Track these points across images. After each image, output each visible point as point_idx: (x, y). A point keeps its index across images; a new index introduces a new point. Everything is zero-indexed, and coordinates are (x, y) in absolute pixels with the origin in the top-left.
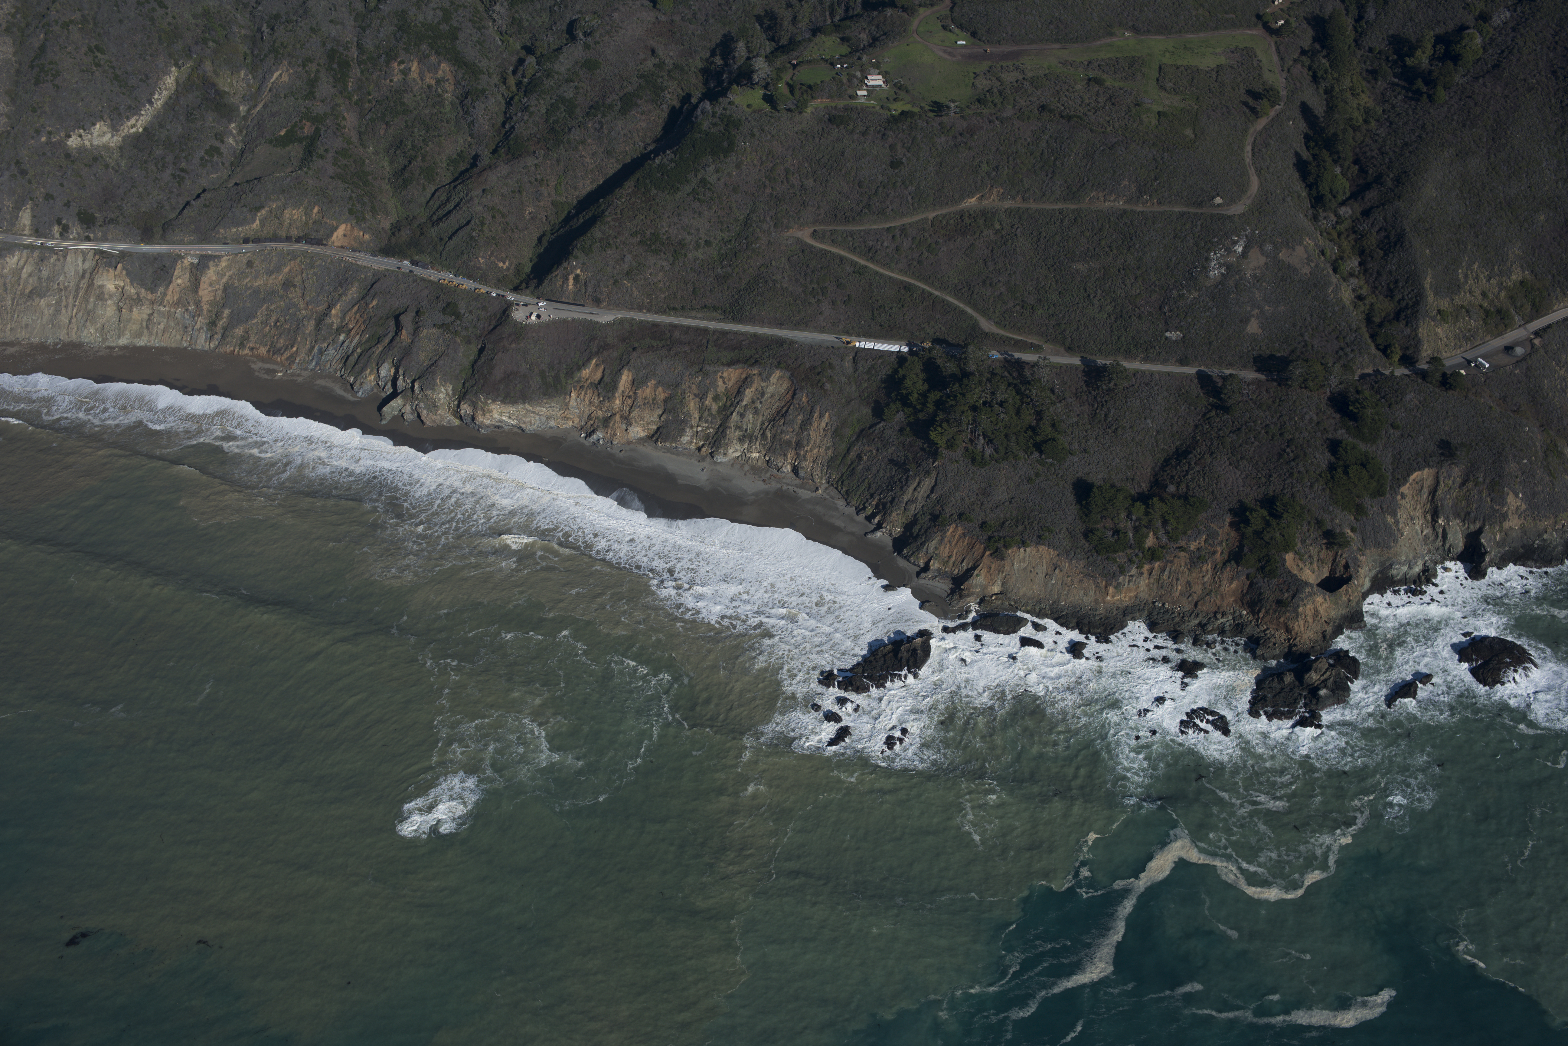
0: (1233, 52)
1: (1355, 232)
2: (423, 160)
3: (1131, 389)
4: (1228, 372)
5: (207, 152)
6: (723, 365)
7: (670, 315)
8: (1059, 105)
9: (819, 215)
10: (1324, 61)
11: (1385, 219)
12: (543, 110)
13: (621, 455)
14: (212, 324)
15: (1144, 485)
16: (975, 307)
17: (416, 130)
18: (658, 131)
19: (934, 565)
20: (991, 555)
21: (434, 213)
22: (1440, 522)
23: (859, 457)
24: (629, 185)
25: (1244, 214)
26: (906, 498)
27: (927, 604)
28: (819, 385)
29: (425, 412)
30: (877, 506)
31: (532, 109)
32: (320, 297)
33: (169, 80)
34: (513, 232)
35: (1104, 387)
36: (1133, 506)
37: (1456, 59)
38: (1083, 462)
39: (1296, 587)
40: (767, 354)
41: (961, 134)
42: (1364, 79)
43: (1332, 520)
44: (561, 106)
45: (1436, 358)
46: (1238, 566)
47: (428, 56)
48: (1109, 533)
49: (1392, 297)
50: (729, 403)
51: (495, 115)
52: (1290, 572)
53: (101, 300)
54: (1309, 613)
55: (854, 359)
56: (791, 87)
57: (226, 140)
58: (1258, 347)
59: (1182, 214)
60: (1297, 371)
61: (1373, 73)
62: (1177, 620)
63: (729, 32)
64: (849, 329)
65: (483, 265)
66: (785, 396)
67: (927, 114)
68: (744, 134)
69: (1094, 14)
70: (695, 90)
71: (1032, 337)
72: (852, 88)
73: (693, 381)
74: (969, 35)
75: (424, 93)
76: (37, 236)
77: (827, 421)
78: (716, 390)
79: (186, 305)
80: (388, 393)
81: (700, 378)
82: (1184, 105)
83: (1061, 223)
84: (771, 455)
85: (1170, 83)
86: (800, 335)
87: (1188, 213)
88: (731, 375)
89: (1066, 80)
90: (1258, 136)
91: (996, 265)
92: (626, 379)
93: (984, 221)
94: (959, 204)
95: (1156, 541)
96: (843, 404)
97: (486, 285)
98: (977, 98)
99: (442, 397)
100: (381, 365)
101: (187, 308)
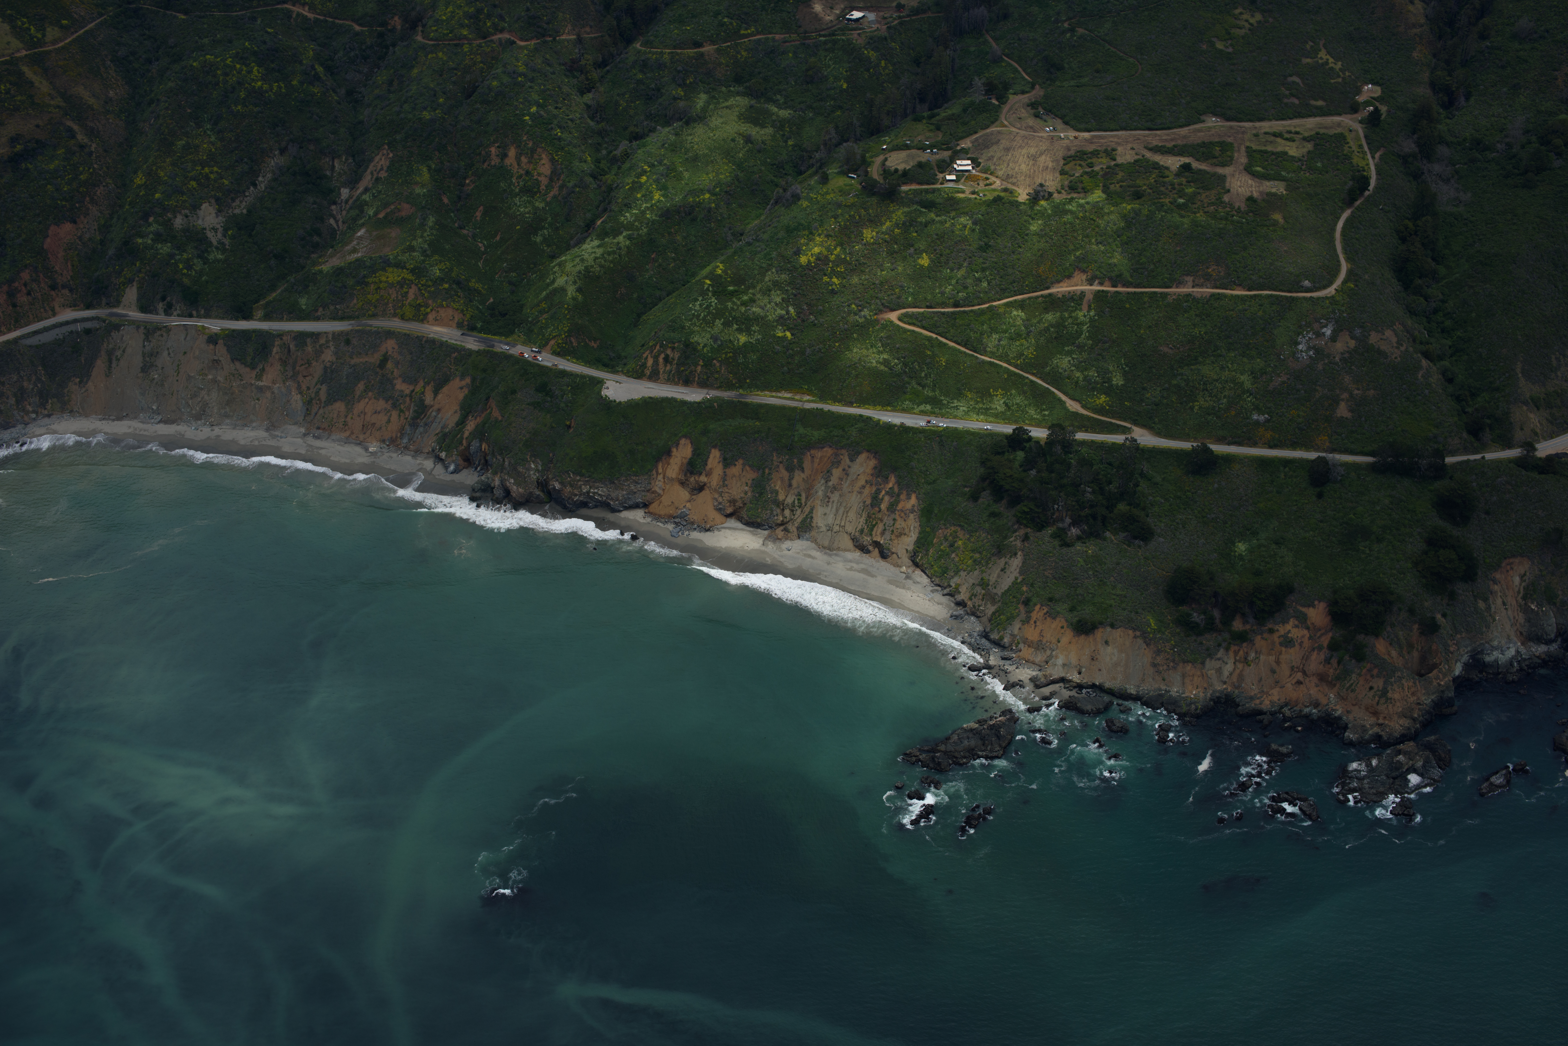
8: (1149, 191)
14: (309, 399)
16: (1063, 390)
20: (1079, 636)
22: (1532, 607)
25: (1333, 298)
26: (993, 579)
28: (906, 464)
29: (514, 487)
33: (273, 163)
38: (1170, 543)
39: (1388, 672)
41: (1050, 219)
43: (1422, 604)
45: (1529, 442)
47: (525, 142)
50: (816, 482)
52: (1380, 656)
53: (202, 375)
54: (1398, 698)
56: (883, 173)
59: (1270, 298)
64: (937, 410)
65: (575, 344)
66: (872, 475)
67: (1016, 199)
68: (835, 218)
69: (1183, 101)
70: (786, 174)
71: (1120, 419)
72: (942, 172)
73: (780, 459)
74: (1059, 121)
75: (520, 177)
76: (142, 312)
77: (913, 500)
78: (803, 468)
79: (284, 381)
80: (479, 469)
81: (787, 457)
82: (1274, 190)
83: (1150, 307)
84: (857, 534)
85: (1259, 169)
86: (888, 416)
87: (1277, 297)
88: (818, 454)
89: (1156, 166)
90: (1347, 221)
91: (1084, 347)
92: (714, 457)
93: (1072, 304)
94: (1048, 288)
95: (1244, 624)
96: (930, 484)
97: (578, 364)
98: (1066, 183)
99: (532, 472)
100: (472, 441)
101: (284, 383)
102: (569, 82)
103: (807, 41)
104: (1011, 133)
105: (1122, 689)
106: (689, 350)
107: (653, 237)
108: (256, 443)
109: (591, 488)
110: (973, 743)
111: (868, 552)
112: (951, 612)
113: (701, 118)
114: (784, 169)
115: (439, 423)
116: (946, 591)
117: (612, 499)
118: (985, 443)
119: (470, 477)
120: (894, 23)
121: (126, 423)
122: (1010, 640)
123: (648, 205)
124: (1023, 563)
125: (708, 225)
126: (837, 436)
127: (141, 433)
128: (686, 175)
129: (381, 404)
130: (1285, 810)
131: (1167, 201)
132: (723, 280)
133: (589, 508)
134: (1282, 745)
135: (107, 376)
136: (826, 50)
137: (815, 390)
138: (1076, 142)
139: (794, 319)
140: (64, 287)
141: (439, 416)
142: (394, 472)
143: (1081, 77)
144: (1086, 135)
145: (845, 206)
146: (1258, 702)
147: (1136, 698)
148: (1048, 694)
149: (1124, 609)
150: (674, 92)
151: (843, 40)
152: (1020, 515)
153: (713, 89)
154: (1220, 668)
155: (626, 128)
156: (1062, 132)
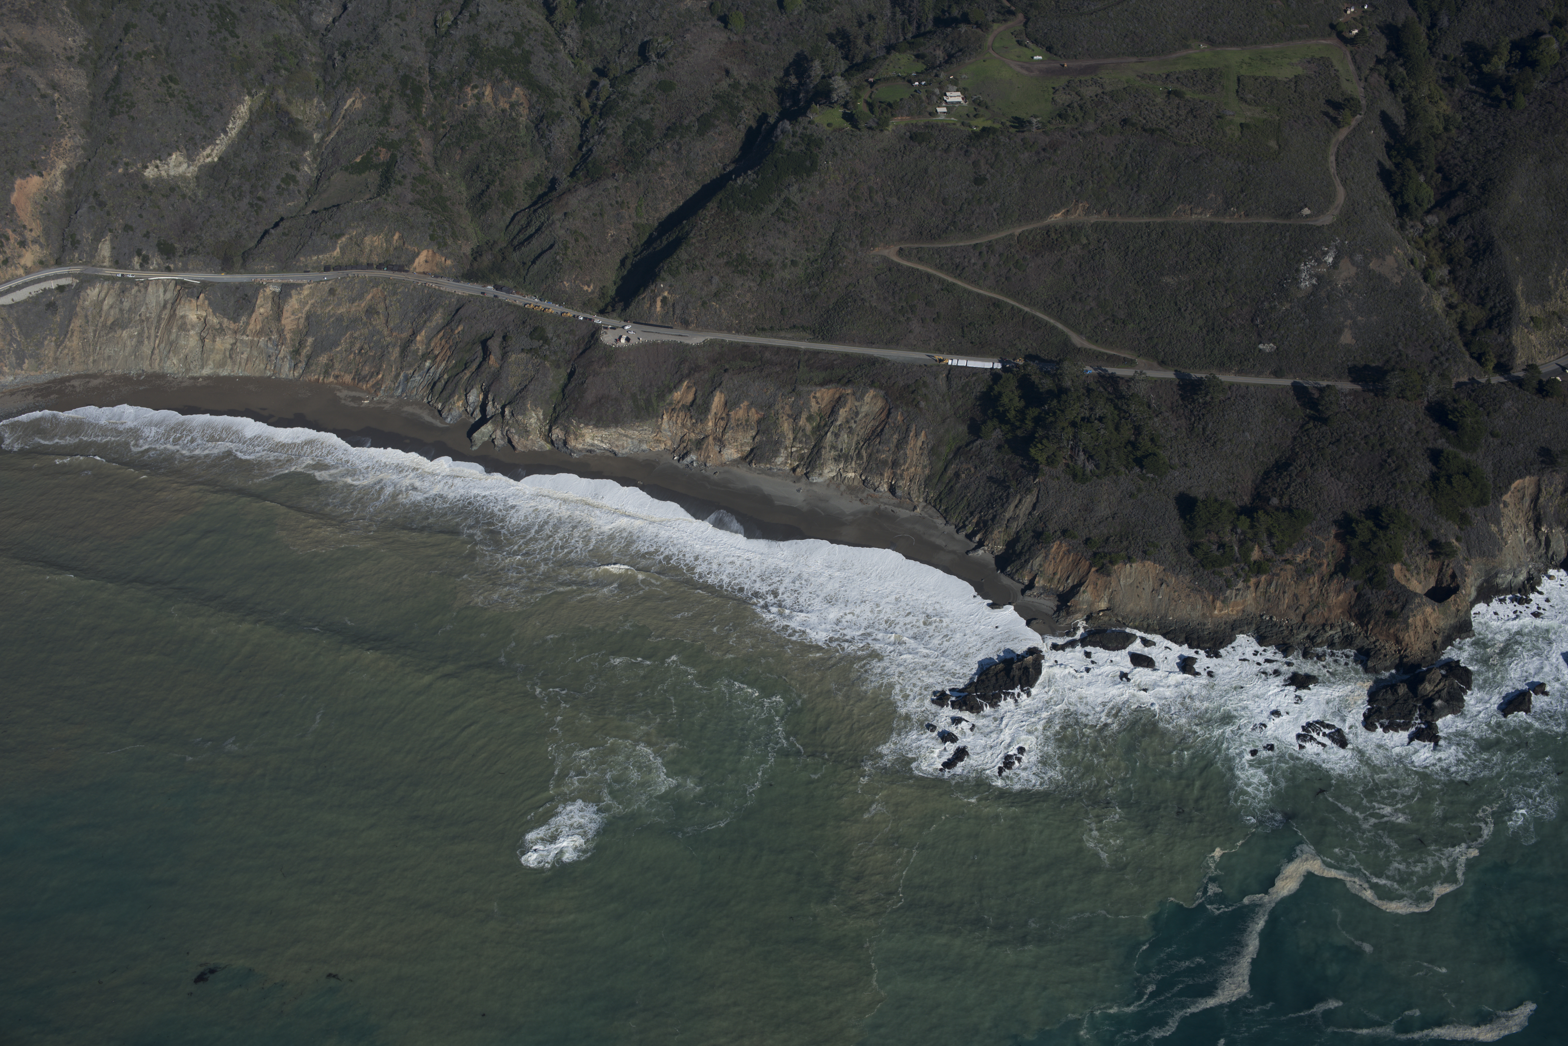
0: (1309, 62)
1: (1442, 241)
2: (501, 184)
3: (1228, 402)
4: (1324, 383)
5: (283, 180)
6: (816, 385)
7: (759, 336)
8: (1141, 119)
9: (904, 233)
10: (1401, 69)
11: (1472, 227)
12: (620, 133)
13: (716, 477)
14: (296, 352)
15: (1246, 498)
16: (1066, 323)
17: (492, 155)
18: (735, 151)
19: (1039, 582)
20: (1097, 571)
21: (515, 237)
22: (1543, 529)
23: (957, 475)
24: (712, 206)
25: (1332, 225)
26: (1008, 515)
27: (1034, 622)
28: (914, 403)
29: (516, 437)
30: (977, 524)
31: (609, 131)
32: (405, 324)
33: (242, 109)
34: (596, 255)
35: (1201, 400)
36: (1238, 519)
37: (1534, 64)
38: (1184, 476)
39: (1405, 598)
40: (859, 373)
41: (1044, 150)
42: (1441, 86)
43: (1437, 530)
44: (638, 128)
45: (1532, 365)
46: (1345, 578)
47: (501, 80)
48: (1215, 547)
49: (1483, 305)
50: (823, 423)
51: (571, 138)
52: (1398, 582)
53: (184, 330)
54: (1419, 624)
55: (947, 376)
56: (871, 106)
57: (301, 167)
58: (1352, 358)
59: (1270, 226)
60: (1394, 381)
61: (1450, 81)
62: (1286, 633)
63: (802, 51)
64: (941, 347)
66: (880, 415)
67: (1008, 130)
71: (1124, 351)
72: (932, 105)
73: (786, 401)
74: (1045, 50)
75: (498, 117)
76: (117, 268)
77: (923, 438)
78: (809, 410)
79: (269, 334)
81: (793, 399)
82: (1266, 116)
83: (1149, 237)
84: (867, 474)
85: (1249, 95)
86: (892, 354)
87: (1277, 225)
88: (824, 395)
89: (1146, 93)
90: (1341, 146)
92: (719, 401)
93: (1070, 238)
94: (1044, 218)
95: (1262, 554)
96: (939, 422)
98: (1057, 113)
99: (533, 421)
100: (469, 391)
101: (270, 337)
109: (595, 435)
115: (433, 373)
117: (617, 447)
129: (372, 355)
130: (1315, 739)
131: (1159, 128)
135: (84, 334)
137: (817, 329)
139: (791, 258)
140: (33, 242)
141: (433, 366)
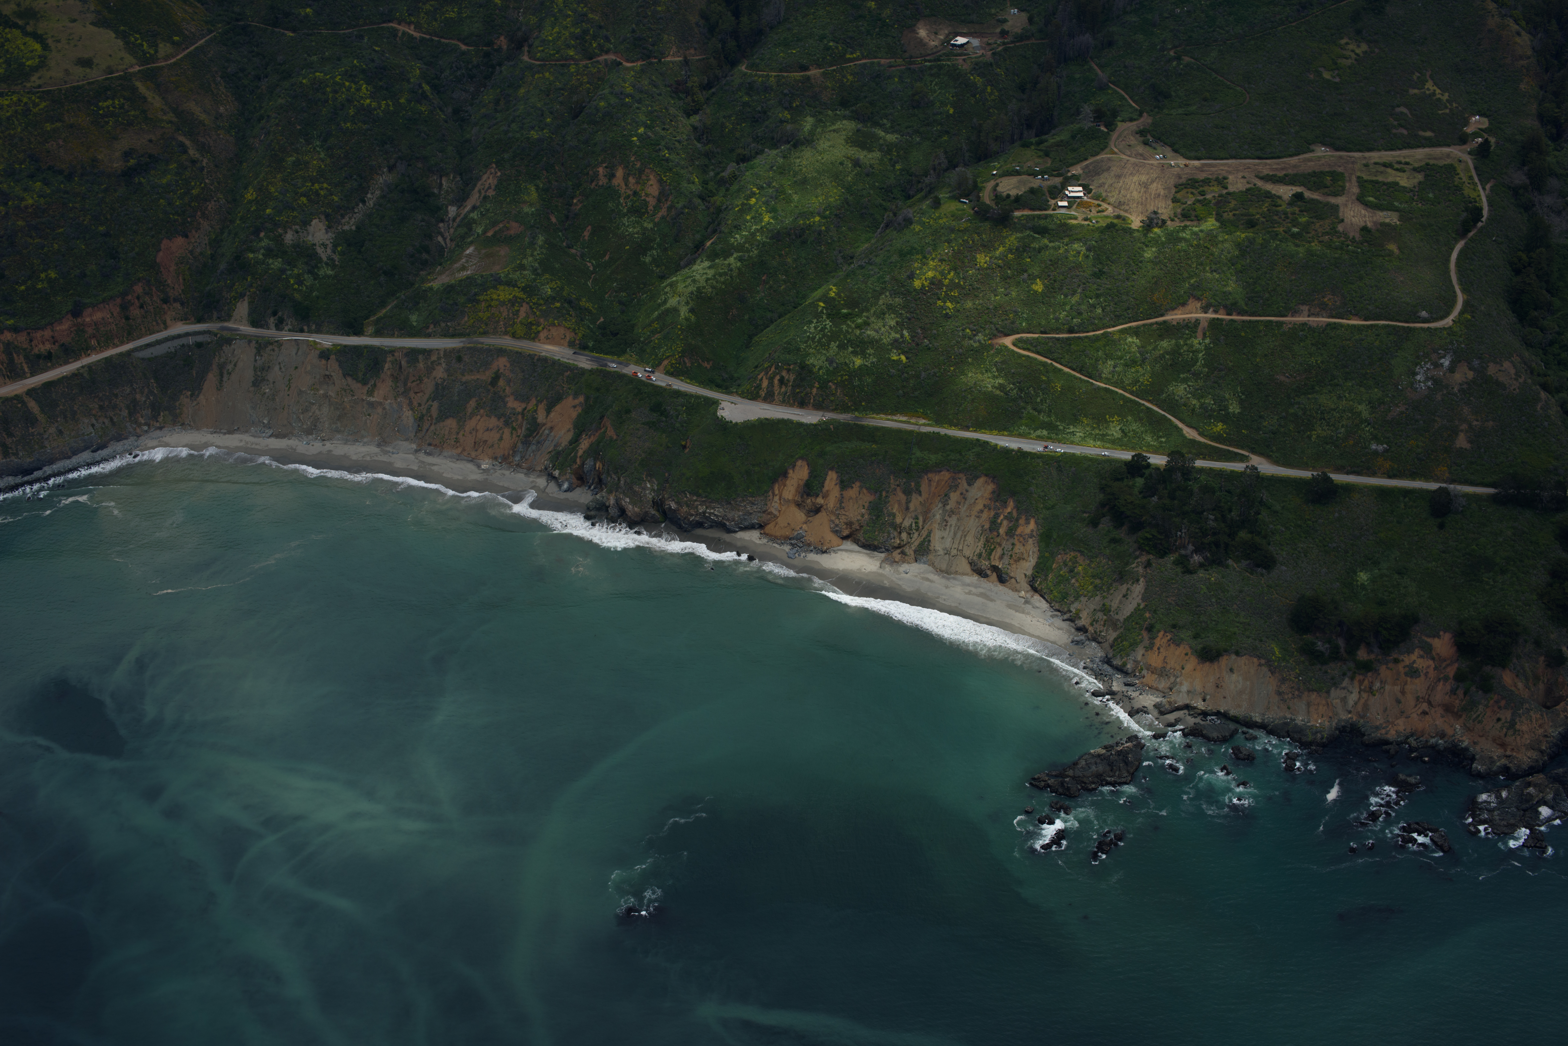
4: (1437, 486)
5: (416, 250)
14: (420, 416)
16: (1180, 418)
20: (1202, 663)
23: (1064, 562)
25: (1451, 329)
26: (1114, 604)
28: (1024, 489)
32: (527, 392)
33: (381, 181)
38: (1292, 572)
39: (1514, 703)
41: (1163, 246)
43: (1548, 638)
47: (632, 161)
48: (1321, 644)
50: (933, 505)
52: (1506, 688)
53: (313, 390)
55: (1058, 464)
56: (992, 198)
57: (434, 238)
59: (1388, 328)
64: (1053, 436)
65: (688, 365)
66: (990, 499)
67: (1129, 226)
68: (948, 243)
69: (1292, 130)
70: (894, 198)
71: (1237, 447)
72: (1053, 199)
73: (898, 483)
74: (1168, 149)
75: (628, 197)
76: (253, 326)
77: (1032, 525)
78: (920, 492)
79: (395, 397)
80: (592, 487)
81: (904, 480)
82: (1387, 221)
83: (1266, 335)
84: (975, 558)
85: (1371, 199)
86: (1007, 441)
87: (1394, 327)
88: (936, 478)
89: (1268, 195)
90: (1461, 252)
91: (1200, 375)
92: (831, 479)
93: (1187, 332)
94: (1162, 315)
95: (1368, 653)
96: (1048, 509)
97: (692, 384)
98: (1179, 211)
99: (647, 492)
100: (586, 460)
101: (396, 400)
102: (675, 103)
103: (912, 66)
104: (1121, 160)
105: (1247, 717)
106: (805, 372)
107: (764, 258)
108: (368, 458)
109: (707, 508)
110: (1101, 768)
111: (986, 576)
112: (1071, 637)
113: (809, 141)
114: (892, 193)
115: (552, 441)
116: (1066, 617)
117: (728, 520)
118: (1103, 469)
119: (584, 496)
120: (999, 49)
121: (237, 436)
122: (1133, 666)
123: (758, 227)
124: (1146, 589)
125: (819, 248)
126: (955, 460)
127: (253, 447)
128: (796, 197)
129: (493, 422)
130: (1416, 840)
131: (1281, 229)
132: (837, 303)
133: (704, 528)
134: (1410, 776)
135: (218, 389)
136: (932, 75)
137: (931, 413)
138: (1187, 170)
139: (909, 343)
140: (175, 300)
141: (552, 434)
142: (508, 489)
143: (1188, 105)
144: (1196, 163)
145: (958, 230)
146: (1383, 731)
147: (1262, 726)
148: (1173, 721)
149: (1249, 637)
150: (780, 115)
151: (948, 65)
152: (1142, 542)
153: (819, 112)
154: (1345, 697)
155: (732, 150)
156: (1172, 160)
